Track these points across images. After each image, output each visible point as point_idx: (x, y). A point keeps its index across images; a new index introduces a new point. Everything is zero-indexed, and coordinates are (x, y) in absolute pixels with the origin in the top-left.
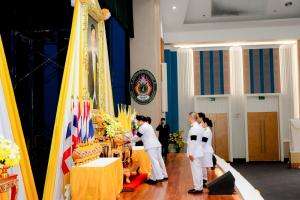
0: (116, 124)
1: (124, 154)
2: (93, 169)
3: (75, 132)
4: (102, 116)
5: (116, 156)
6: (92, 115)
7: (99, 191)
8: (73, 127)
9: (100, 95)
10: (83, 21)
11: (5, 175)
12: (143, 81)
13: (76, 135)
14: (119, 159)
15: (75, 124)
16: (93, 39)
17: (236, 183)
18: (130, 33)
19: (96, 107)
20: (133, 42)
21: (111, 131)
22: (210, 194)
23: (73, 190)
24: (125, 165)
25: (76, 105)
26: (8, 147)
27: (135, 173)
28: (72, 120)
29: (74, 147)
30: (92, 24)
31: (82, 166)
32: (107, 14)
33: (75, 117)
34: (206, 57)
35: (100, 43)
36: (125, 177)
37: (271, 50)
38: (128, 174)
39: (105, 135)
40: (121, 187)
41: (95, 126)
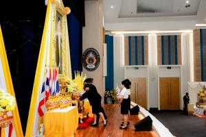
0: (74, 84)
1: (79, 104)
2: (60, 114)
3: (47, 89)
4: (65, 78)
5: (73, 105)
6: (58, 77)
7: (63, 128)
8: (46, 86)
9: (63, 65)
10: (53, 15)
11: (5, 116)
12: (91, 55)
13: (48, 91)
14: (76, 107)
15: (48, 83)
16: (59, 27)
17: (153, 124)
18: (83, 23)
19: (60, 72)
20: (84, 29)
21: (71, 88)
22: (136, 130)
23: (46, 128)
24: (80, 111)
25: (48, 71)
26: (8, 98)
27: (86, 116)
28: (45, 81)
29: (47, 99)
30: (59, 17)
31: (52, 111)
32: (69, 11)
33: (47, 79)
34: (133, 40)
35: (63, 30)
36: (80, 119)
37: (176, 37)
38: (82, 117)
39: (67, 91)
40: (77, 126)
41: (60, 85)
